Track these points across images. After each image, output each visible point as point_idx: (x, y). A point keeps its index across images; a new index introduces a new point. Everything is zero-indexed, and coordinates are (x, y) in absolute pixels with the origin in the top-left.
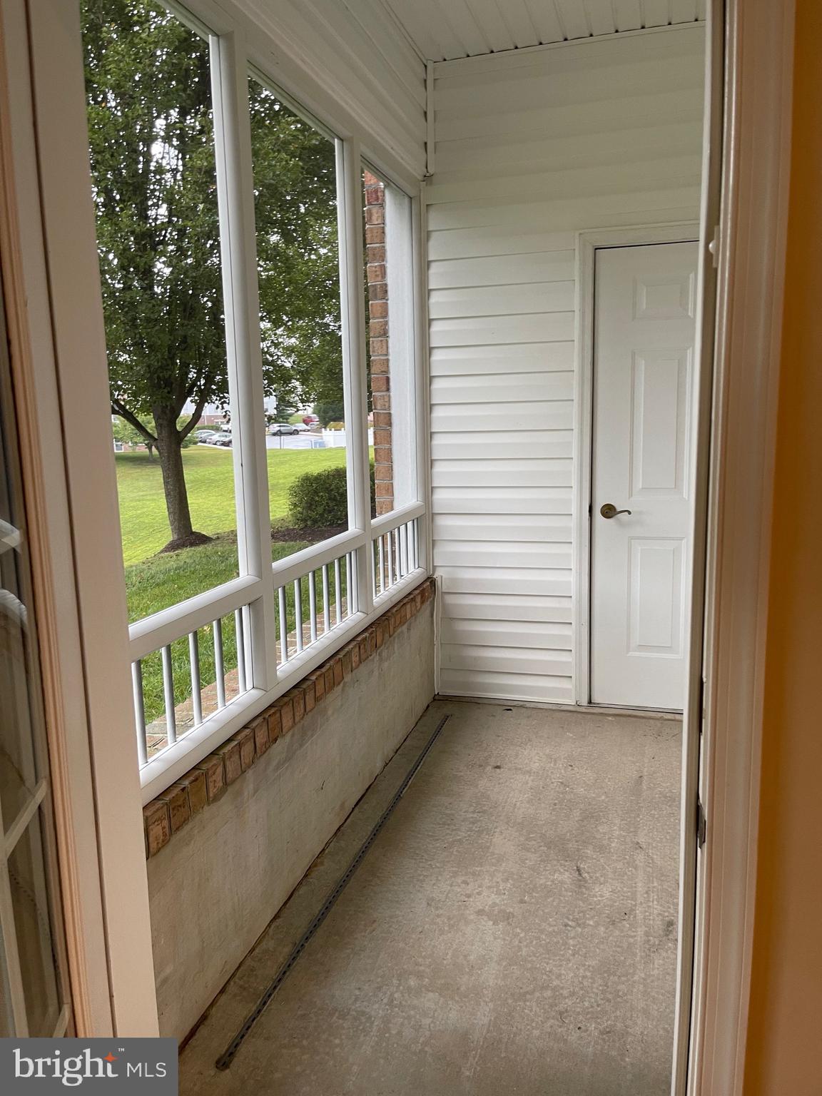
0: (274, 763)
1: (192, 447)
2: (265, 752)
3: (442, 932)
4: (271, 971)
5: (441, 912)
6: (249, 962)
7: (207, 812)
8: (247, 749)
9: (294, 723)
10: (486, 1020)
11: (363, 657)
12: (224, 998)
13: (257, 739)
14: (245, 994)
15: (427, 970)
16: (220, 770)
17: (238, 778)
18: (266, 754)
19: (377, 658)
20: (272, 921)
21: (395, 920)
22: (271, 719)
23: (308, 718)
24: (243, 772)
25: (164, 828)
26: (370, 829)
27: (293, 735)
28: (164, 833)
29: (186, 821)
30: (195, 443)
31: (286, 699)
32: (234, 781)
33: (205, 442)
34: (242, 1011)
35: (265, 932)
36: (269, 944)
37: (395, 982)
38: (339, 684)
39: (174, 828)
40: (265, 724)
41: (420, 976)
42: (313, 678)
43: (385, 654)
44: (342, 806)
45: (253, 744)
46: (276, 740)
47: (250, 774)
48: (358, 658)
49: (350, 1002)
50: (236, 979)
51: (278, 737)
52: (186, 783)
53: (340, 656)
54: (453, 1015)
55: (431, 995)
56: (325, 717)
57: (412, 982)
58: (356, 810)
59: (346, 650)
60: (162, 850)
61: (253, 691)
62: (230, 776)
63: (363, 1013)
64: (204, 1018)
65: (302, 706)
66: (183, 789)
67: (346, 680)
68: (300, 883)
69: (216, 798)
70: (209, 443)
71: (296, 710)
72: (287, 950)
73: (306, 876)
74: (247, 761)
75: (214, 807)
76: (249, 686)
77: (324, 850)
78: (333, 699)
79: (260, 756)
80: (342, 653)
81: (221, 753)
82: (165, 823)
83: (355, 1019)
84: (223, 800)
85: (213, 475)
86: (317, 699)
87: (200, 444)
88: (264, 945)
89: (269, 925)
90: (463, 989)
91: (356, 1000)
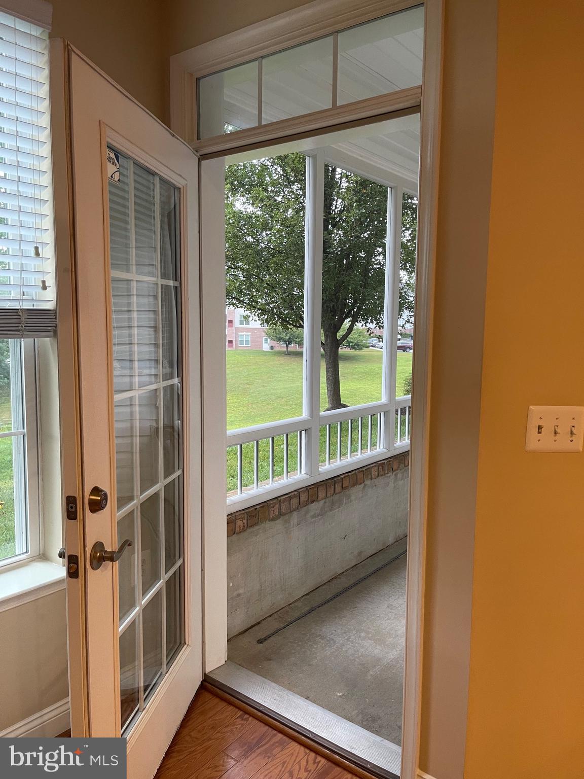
0: (311, 513)
1: (365, 349)
2: (305, 506)
3: (389, 619)
4: (297, 614)
5: (393, 611)
6: (287, 608)
7: (268, 524)
8: (295, 502)
9: (326, 497)
10: (392, 657)
11: (381, 473)
12: (269, 619)
13: (301, 498)
14: (280, 619)
15: (373, 631)
16: (277, 506)
17: (287, 514)
18: (306, 507)
19: (393, 476)
20: (304, 596)
21: (367, 609)
22: (311, 490)
23: (336, 497)
24: (291, 512)
25: (243, 523)
26: (374, 569)
27: (325, 502)
28: (244, 526)
29: (256, 524)
30: (368, 347)
31: (322, 483)
32: (285, 514)
33: (374, 347)
34: (277, 625)
35: (299, 599)
36: (299, 604)
37: (354, 632)
38: (361, 484)
39: (249, 525)
40: (307, 491)
41: (368, 633)
42: (342, 476)
43: (399, 476)
44: (360, 553)
45: (298, 499)
46: (313, 502)
47: (295, 514)
48: (377, 473)
49: (328, 634)
50: (278, 613)
51: (315, 501)
52: (258, 507)
53: (364, 469)
54: (377, 651)
55: (370, 641)
56: (349, 500)
57: (363, 634)
58: (369, 559)
59: (369, 467)
60: (242, 533)
61: (305, 475)
62: (283, 511)
63: (333, 640)
64: (259, 623)
65: (333, 489)
66: (256, 509)
67: (366, 483)
68: (325, 584)
69: (273, 519)
70: (377, 347)
71: (328, 489)
72: (307, 609)
73: (329, 581)
74: (294, 507)
75: (272, 523)
76: (303, 472)
77: (343, 572)
78: (356, 492)
79: (302, 507)
80: (365, 468)
81: (279, 499)
82: (245, 521)
83: (328, 641)
84: (277, 522)
85: (376, 369)
86: (344, 488)
87: (371, 348)
88: (296, 604)
89: (302, 597)
90: (387, 643)
91: (332, 634)
